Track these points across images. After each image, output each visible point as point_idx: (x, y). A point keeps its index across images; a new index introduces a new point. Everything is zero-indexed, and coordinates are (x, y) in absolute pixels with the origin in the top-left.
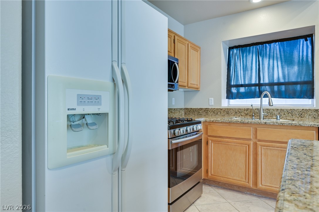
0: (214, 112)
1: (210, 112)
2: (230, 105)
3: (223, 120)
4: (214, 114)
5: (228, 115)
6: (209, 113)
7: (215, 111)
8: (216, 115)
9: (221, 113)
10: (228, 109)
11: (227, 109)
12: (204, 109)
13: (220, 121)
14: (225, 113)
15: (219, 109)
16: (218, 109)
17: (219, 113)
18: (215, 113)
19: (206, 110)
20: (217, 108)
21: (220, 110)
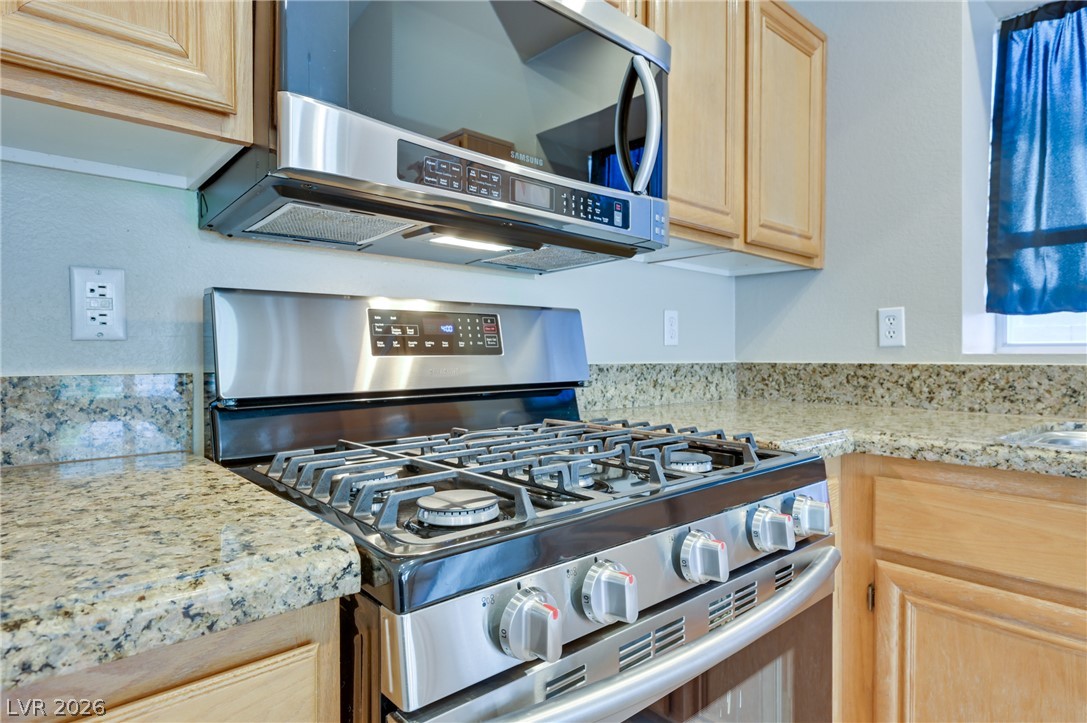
0: (911, 389)
1: (887, 385)
2: (1005, 345)
3: (1003, 452)
4: (911, 400)
5: (1007, 405)
6: (880, 391)
7: (917, 383)
8: (926, 404)
9: (956, 391)
10: (1009, 369)
11: (999, 368)
12: (845, 367)
13: (982, 461)
14: (989, 395)
15: (947, 368)
16: (935, 371)
17: (946, 393)
18: (916, 390)
19: (860, 373)
20: (932, 366)
21: (953, 378)
